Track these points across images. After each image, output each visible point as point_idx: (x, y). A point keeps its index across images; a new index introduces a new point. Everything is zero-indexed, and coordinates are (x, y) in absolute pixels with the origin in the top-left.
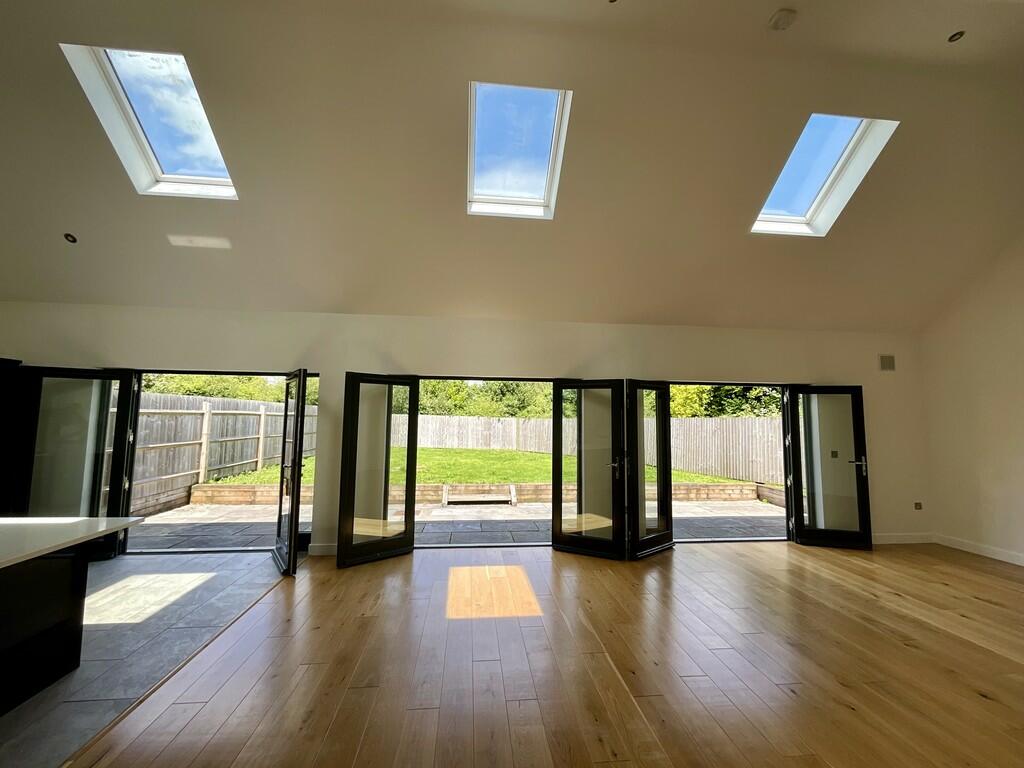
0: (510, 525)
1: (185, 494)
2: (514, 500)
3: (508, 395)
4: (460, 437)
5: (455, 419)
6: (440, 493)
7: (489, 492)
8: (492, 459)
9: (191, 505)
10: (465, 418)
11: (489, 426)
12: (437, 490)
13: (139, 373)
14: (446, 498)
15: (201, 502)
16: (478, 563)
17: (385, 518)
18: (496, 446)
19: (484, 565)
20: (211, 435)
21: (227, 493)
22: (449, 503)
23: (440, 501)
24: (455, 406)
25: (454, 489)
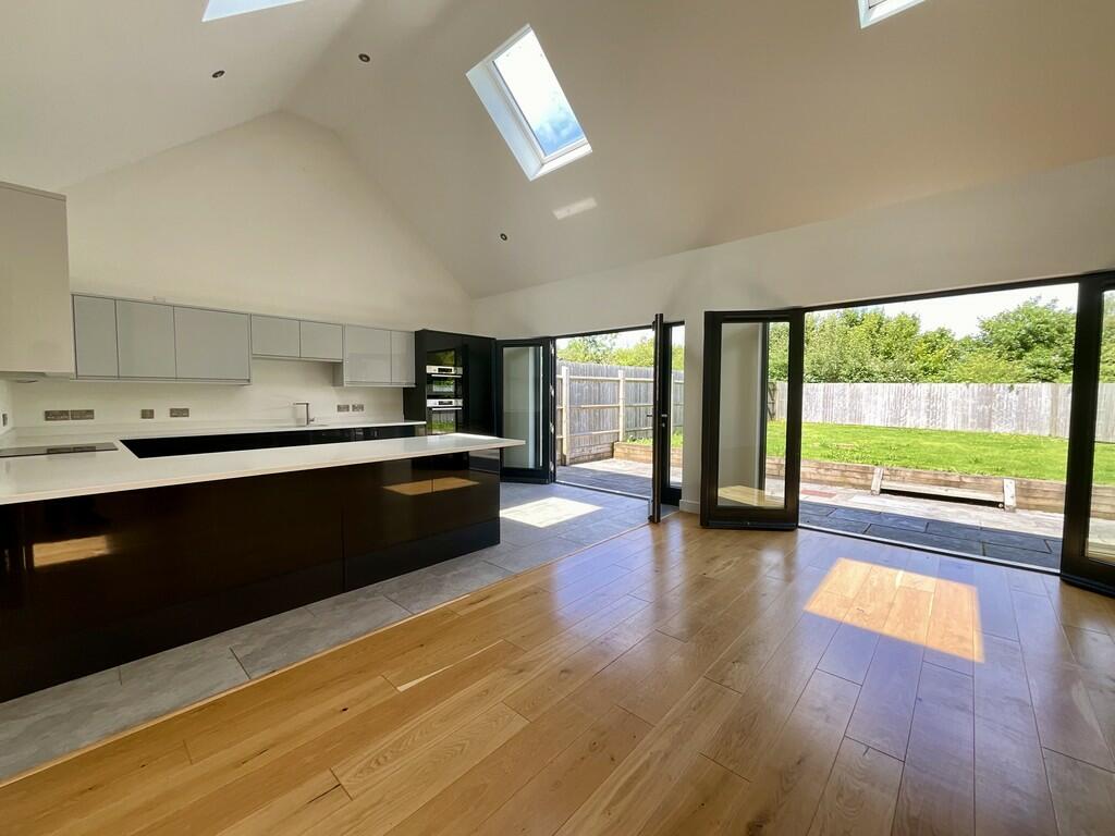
0: (984, 533)
1: (609, 449)
2: (1010, 501)
3: (1038, 349)
4: (931, 413)
5: (923, 388)
6: (870, 476)
7: (959, 485)
8: (988, 445)
9: (614, 459)
10: (939, 387)
11: (988, 398)
12: (865, 472)
13: (554, 338)
14: (876, 484)
15: (621, 458)
16: (889, 563)
17: (761, 486)
18: (1002, 429)
19: (899, 568)
20: (626, 400)
21: (638, 452)
22: (883, 491)
23: (867, 487)
24: (926, 369)
25: (893, 474)
